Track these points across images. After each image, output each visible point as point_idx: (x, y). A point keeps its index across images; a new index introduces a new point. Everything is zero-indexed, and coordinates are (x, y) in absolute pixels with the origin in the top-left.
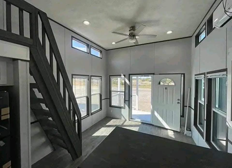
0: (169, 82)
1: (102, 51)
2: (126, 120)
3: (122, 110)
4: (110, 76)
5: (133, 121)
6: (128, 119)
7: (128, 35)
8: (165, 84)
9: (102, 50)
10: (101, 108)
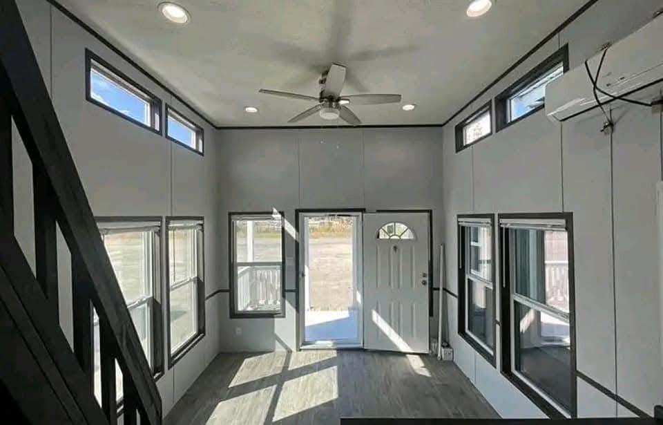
0: (402, 231)
1: (202, 129)
2: (290, 352)
3: (277, 320)
4: (230, 214)
5: (308, 349)
6: (294, 349)
7: (316, 99)
8: (392, 238)
9: (204, 125)
10: (201, 331)
